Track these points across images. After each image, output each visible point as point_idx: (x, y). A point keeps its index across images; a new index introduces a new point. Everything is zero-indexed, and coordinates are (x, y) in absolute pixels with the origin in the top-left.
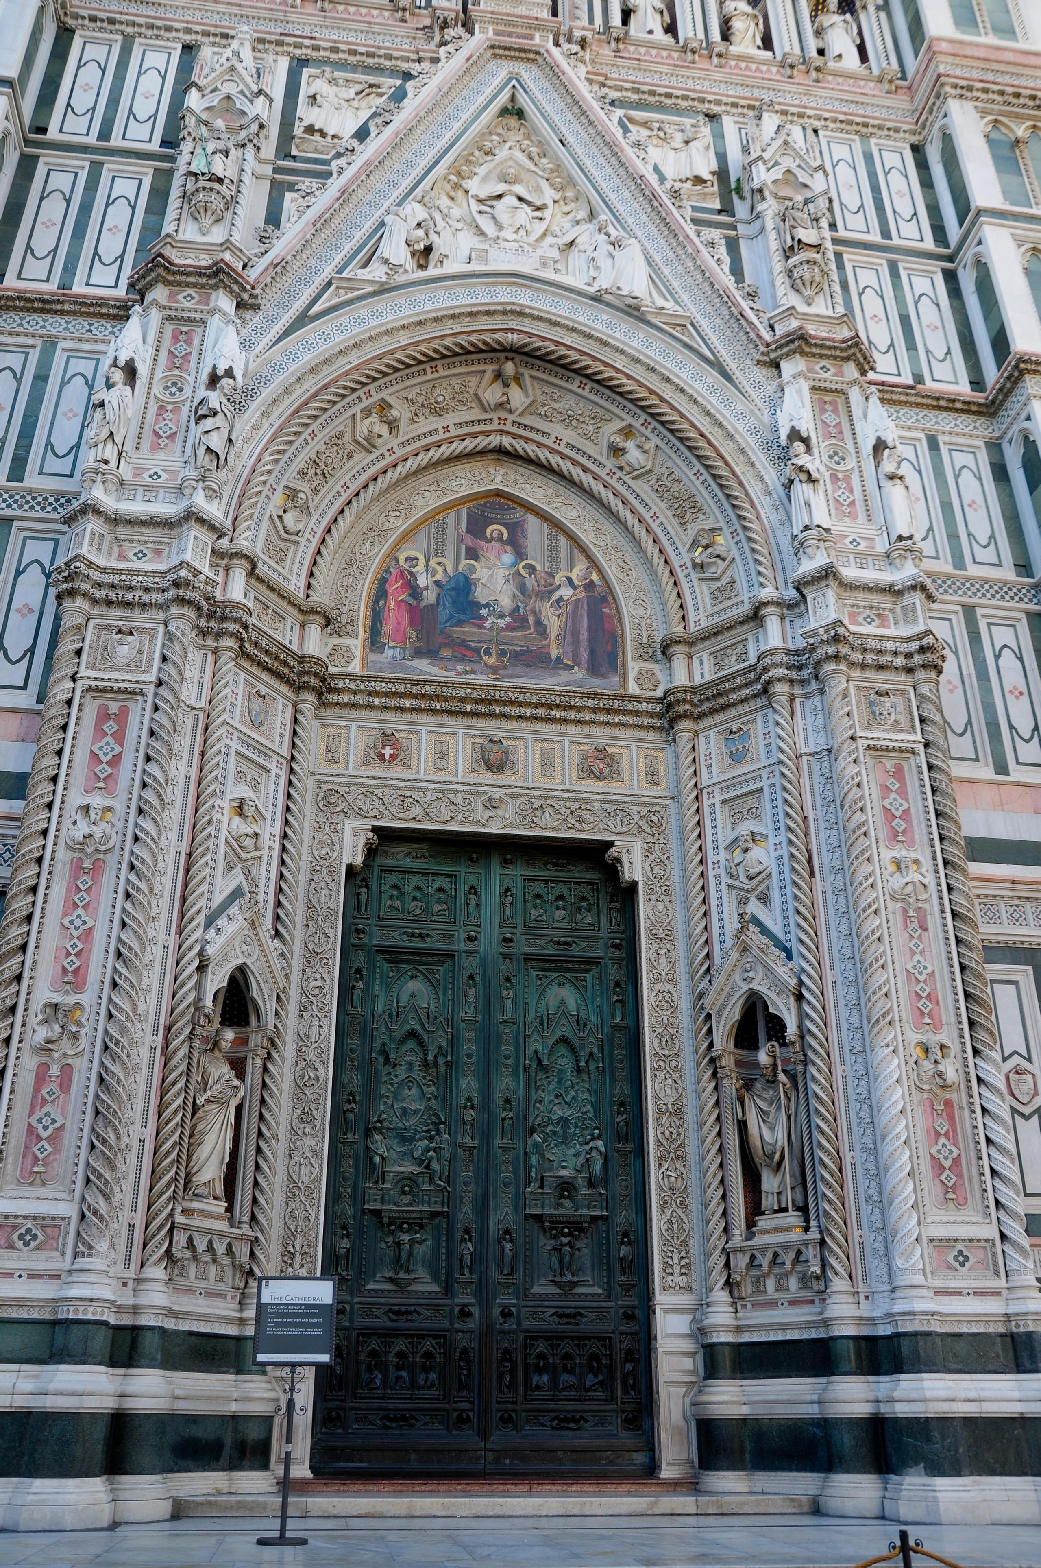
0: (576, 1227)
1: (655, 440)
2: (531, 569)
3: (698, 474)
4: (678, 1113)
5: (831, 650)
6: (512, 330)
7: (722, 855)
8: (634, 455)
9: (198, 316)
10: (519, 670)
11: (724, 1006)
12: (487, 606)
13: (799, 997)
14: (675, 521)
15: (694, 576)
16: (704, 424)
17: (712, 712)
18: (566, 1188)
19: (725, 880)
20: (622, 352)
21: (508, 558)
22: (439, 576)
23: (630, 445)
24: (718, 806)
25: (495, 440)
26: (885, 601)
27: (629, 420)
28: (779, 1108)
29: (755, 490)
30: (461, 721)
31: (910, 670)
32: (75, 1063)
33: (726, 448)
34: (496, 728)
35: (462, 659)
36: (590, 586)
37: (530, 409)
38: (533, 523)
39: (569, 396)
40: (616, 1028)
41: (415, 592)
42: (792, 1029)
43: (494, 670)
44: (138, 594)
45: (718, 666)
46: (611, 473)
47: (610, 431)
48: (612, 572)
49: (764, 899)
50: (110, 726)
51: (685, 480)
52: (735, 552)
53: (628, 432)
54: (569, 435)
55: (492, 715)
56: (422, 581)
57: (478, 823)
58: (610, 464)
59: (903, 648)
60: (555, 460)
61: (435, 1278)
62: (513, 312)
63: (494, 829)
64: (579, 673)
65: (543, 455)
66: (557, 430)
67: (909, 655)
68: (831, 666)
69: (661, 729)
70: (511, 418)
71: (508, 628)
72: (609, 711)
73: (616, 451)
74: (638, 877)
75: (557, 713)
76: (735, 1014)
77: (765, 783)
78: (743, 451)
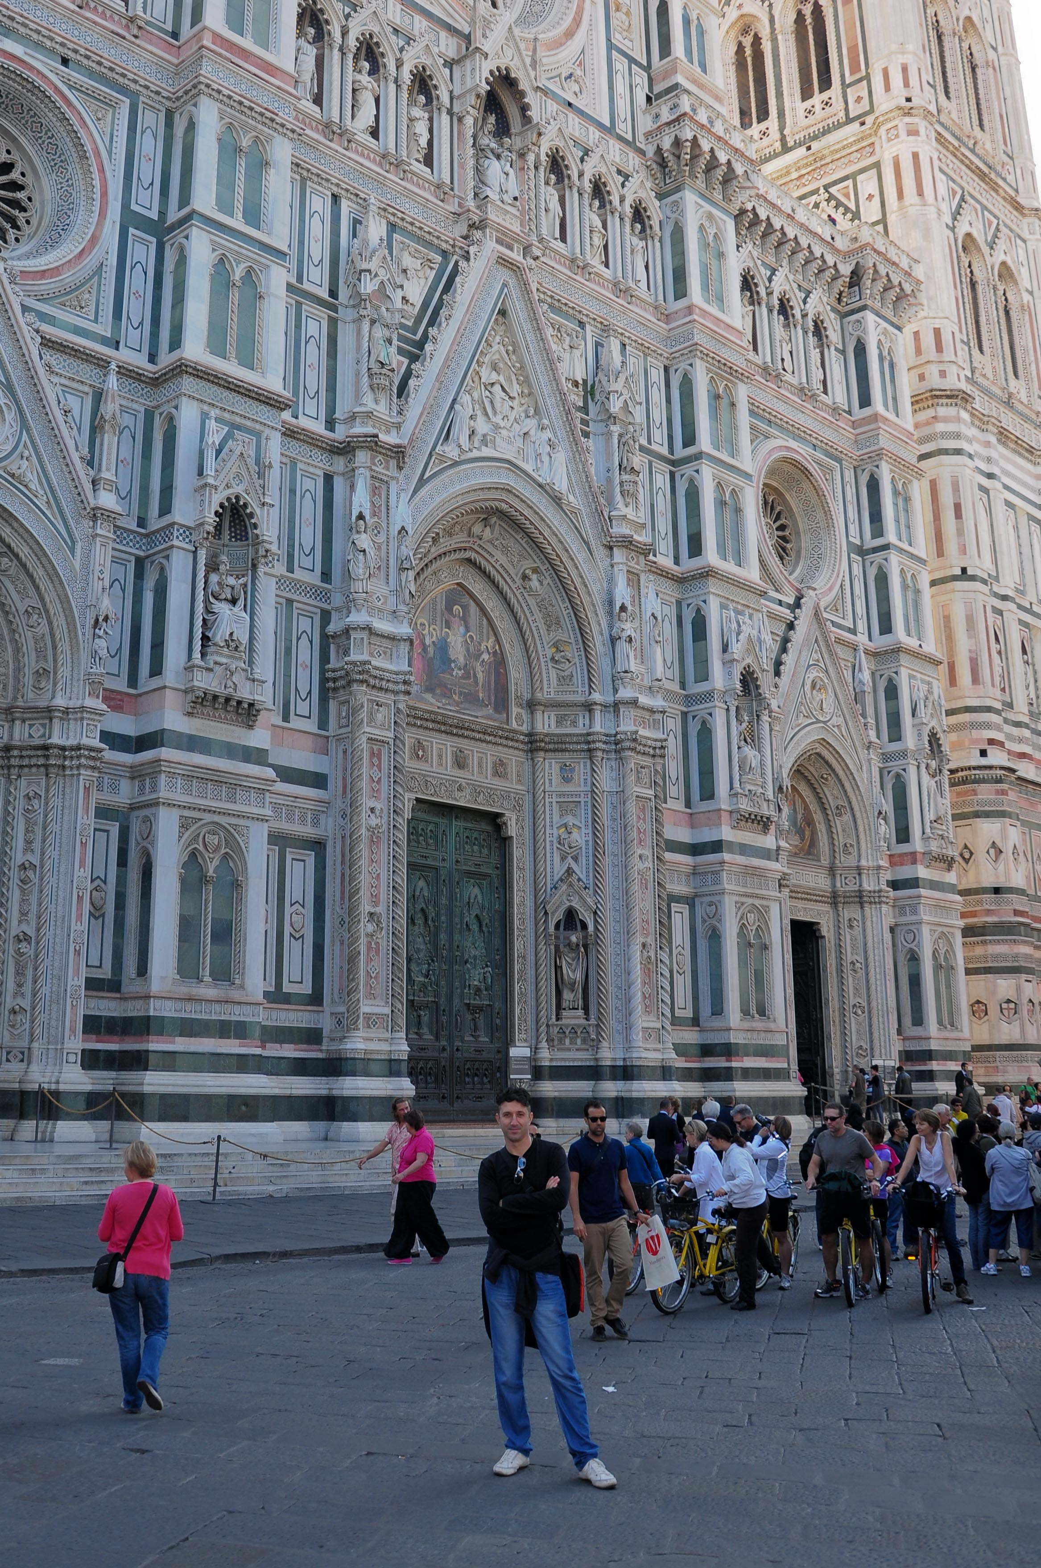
0: (481, 1009)
1: (549, 580)
2: (471, 637)
3: (566, 608)
4: (524, 957)
5: (633, 745)
6: (507, 503)
7: (555, 831)
8: (534, 583)
9: (385, 479)
10: (467, 706)
11: (556, 911)
12: (454, 661)
13: (595, 913)
14: (545, 627)
15: (550, 664)
16: (577, 581)
17: (555, 750)
18: (478, 990)
19: (556, 844)
20: (550, 527)
21: (462, 629)
22: (434, 639)
23: (534, 577)
24: (554, 804)
25: (468, 554)
26: (647, 715)
27: (539, 564)
28: (578, 963)
29: (595, 629)
30: (449, 737)
31: (654, 756)
32: (380, 941)
33: (586, 600)
34: (463, 743)
35: (444, 695)
36: (495, 653)
37: (490, 541)
38: (473, 607)
39: (512, 539)
40: (496, 911)
41: (425, 648)
42: (591, 928)
43: (457, 704)
44: (384, 683)
45: (559, 723)
46: (518, 588)
47: (527, 565)
48: (507, 646)
49: (576, 859)
50: (375, 760)
51: (557, 606)
52: (577, 660)
53: (535, 570)
54: (503, 559)
55: (462, 736)
56: (428, 641)
57: (455, 799)
58: (519, 582)
59: (654, 744)
60: (493, 572)
61: (431, 1033)
62: (507, 490)
63: (461, 803)
64: (490, 710)
65: (489, 568)
66: (498, 554)
67: (654, 748)
68: (629, 753)
69: (526, 751)
70: (479, 542)
71: (463, 677)
72: (507, 738)
73: (525, 577)
74: (514, 835)
75: (489, 738)
76: (559, 915)
77: (582, 800)
78: (594, 605)
